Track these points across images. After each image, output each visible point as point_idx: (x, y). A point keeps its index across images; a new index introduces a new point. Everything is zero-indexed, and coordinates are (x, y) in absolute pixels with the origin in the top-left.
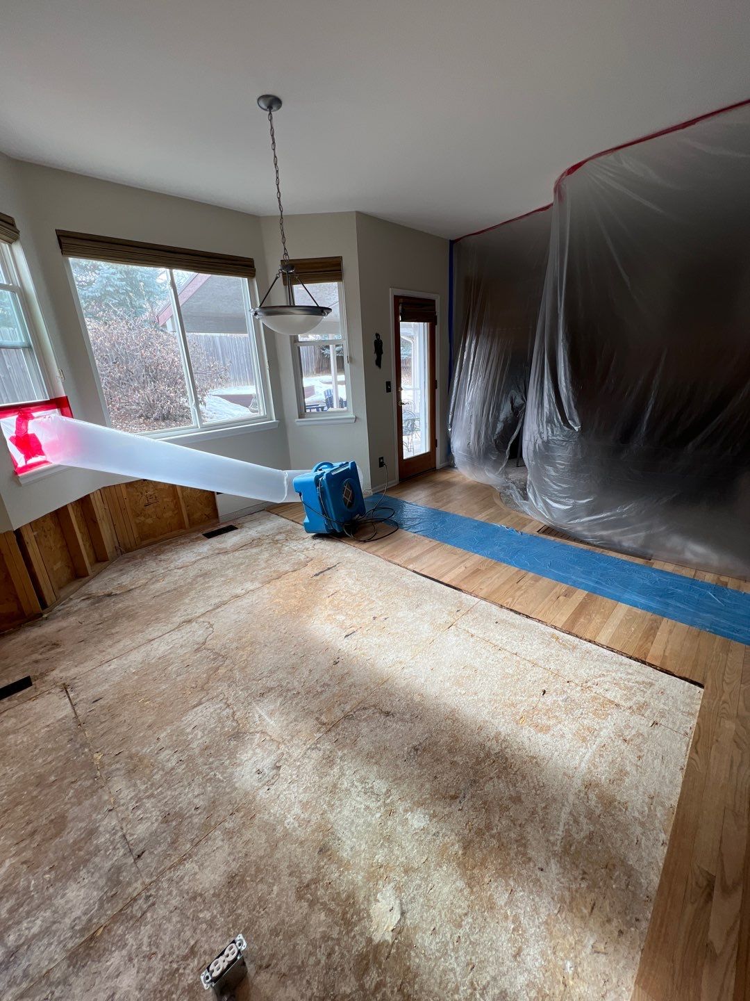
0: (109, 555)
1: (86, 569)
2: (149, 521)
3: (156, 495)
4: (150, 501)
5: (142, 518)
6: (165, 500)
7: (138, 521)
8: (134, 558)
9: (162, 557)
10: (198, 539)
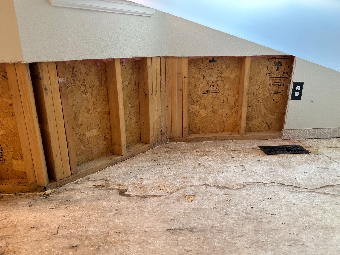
0: (151, 139)
1: (120, 145)
2: (203, 113)
3: (219, 83)
4: (211, 88)
5: (197, 108)
6: (227, 92)
7: (191, 110)
8: (175, 149)
9: (203, 160)
10: (252, 150)
